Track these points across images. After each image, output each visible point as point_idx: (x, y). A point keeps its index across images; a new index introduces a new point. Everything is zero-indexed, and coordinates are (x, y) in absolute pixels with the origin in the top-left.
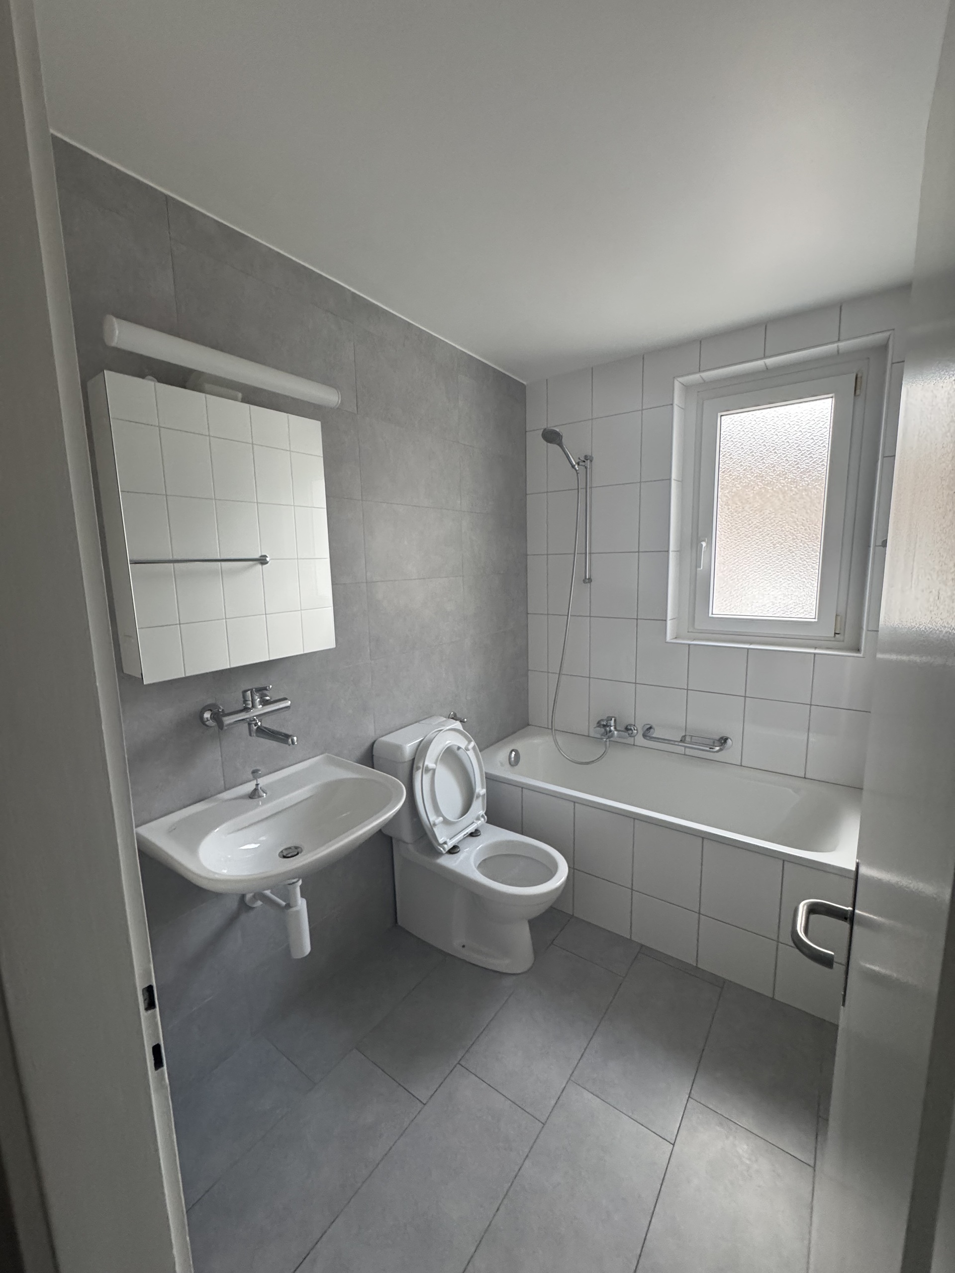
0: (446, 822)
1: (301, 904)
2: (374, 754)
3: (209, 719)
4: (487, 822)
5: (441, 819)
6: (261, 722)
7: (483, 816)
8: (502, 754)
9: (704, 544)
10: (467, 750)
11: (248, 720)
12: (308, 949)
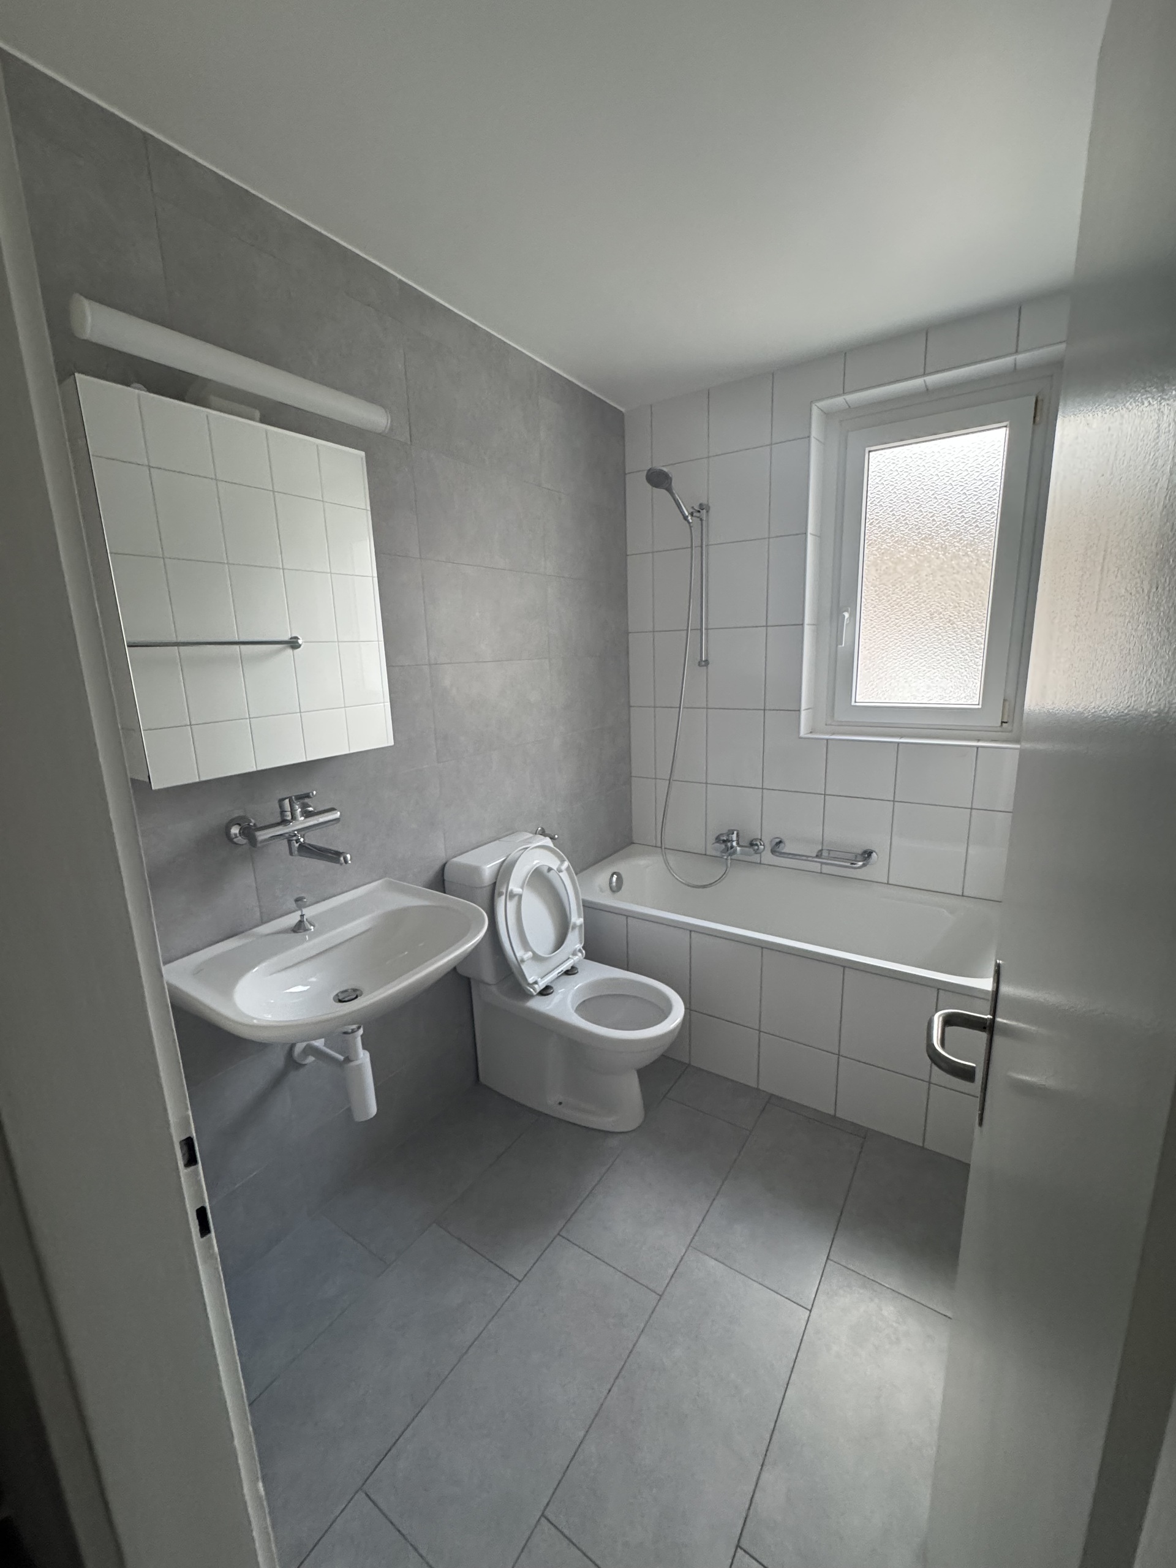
0: (536, 957)
1: (364, 1057)
2: (445, 878)
3: (238, 835)
4: (585, 958)
5: (530, 954)
6: (303, 838)
7: (580, 951)
8: (602, 878)
9: (847, 615)
10: (559, 872)
11: (287, 835)
12: (373, 1109)
